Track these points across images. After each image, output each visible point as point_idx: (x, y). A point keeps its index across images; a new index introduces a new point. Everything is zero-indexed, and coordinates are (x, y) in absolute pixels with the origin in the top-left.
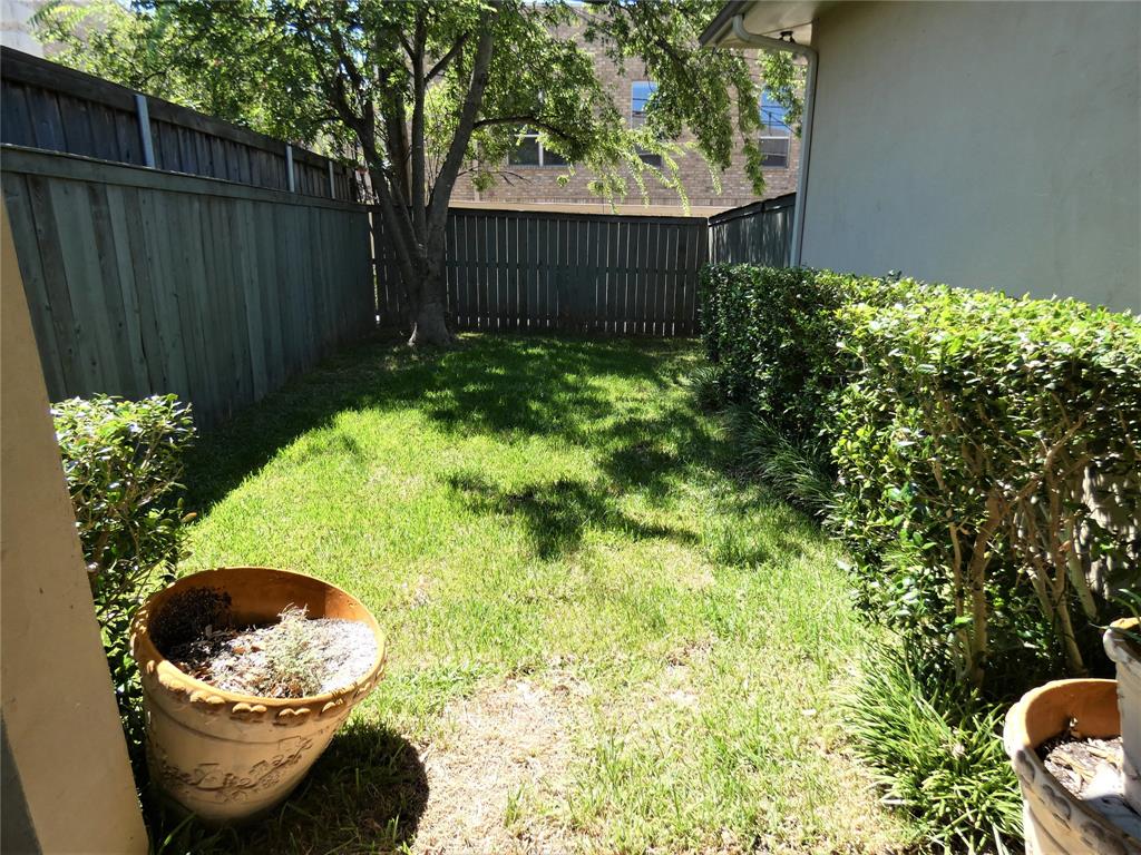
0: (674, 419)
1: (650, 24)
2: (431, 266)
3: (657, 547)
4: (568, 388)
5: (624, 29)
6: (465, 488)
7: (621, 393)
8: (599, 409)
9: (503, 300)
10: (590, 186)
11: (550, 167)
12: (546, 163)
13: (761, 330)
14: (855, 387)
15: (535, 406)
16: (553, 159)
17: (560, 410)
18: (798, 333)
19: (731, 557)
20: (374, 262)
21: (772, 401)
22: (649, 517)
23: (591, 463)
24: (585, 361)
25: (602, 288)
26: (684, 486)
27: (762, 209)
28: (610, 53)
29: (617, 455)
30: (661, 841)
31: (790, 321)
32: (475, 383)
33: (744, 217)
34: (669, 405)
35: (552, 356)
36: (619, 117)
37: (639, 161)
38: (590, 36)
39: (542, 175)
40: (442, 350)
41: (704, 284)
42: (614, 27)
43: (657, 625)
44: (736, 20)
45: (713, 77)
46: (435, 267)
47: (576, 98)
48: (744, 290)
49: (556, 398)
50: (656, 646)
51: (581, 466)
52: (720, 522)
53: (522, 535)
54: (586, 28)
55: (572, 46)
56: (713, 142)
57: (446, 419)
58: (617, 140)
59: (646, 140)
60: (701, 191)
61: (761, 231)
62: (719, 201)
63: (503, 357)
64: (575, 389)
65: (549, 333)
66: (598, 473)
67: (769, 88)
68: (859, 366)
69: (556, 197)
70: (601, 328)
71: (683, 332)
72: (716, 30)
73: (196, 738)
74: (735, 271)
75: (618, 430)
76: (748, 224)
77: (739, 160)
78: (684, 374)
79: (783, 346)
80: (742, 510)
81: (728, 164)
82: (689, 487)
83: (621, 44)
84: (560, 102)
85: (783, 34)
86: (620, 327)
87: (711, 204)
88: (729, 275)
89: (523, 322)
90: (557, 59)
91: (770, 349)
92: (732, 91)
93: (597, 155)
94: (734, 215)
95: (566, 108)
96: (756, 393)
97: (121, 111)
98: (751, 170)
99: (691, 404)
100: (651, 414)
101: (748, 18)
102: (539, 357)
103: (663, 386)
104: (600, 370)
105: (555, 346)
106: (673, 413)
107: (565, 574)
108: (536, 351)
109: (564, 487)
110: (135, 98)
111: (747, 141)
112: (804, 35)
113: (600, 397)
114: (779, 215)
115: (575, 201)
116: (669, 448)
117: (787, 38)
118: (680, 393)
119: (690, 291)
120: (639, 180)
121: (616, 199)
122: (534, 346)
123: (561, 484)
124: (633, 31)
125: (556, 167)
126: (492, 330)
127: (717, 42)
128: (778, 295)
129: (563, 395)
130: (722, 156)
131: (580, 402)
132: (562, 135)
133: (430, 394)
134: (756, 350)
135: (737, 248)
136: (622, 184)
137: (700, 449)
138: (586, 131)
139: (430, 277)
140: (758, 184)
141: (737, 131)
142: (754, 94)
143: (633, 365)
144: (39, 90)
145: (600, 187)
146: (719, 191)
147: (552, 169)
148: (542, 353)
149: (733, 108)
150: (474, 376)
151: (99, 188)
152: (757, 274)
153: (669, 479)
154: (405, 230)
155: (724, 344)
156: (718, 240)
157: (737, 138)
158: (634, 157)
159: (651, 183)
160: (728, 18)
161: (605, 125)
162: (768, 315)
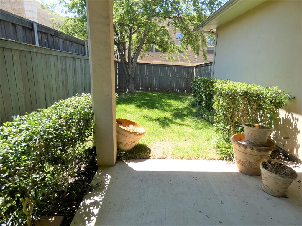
0: (186, 108)
1: (183, 24)
2: (132, 76)
3: (183, 127)
4: (163, 102)
5: (176, 24)
6: (146, 118)
7: (175, 104)
8: (170, 106)
9: (146, 84)
10: (167, 58)
11: (156, 52)
12: (155, 51)
13: (204, 90)
14: (216, 96)
15: (157, 105)
16: (157, 50)
17: (162, 106)
18: (211, 90)
19: (196, 128)
20: (118, 74)
21: (206, 103)
22: (182, 123)
23: (170, 115)
24: (166, 97)
25: (169, 81)
26: (188, 119)
27: (206, 65)
28: (173, 29)
29: (174, 114)
30: (185, 156)
31: (209, 88)
32: (143, 100)
33: (202, 66)
34: (185, 106)
35: (158, 96)
36: (174, 43)
37: (178, 52)
38: (168, 25)
39: (154, 54)
40: (134, 94)
41: (193, 81)
42: (174, 24)
43: (184, 136)
44: (201, 28)
45: (196, 36)
46: (133, 76)
47: (164, 39)
48: (201, 82)
49: (161, 104)
50: (184, 138)
51: (168, 115)
52: (194, 124)
53: (159, 124)
54: (167, 23)
55: (164, 27)
56: (196, 50)
57: (139, 106)
58: (174, 48)
59: (180, 48)
60: (193, 59)
61: (206, 70)
62: (197, 62)
63: (148, 96)
64: (165, 102)
65: (157, 91)
66: (171, 116)
67: (209, 37)
68: (217, 93)
69: (157, 60)
70: (169, 91)
71: (187, 92)
72: (197, 29)
73: (124, 136)
74: (199, 78)
75: (174, 110)
76: (203, 68)
77: (201, 53)
78: (188, 100)
79: (208, 92)
80: (199, 122)
81: (199, 55)
82: (189, 119)
83: (175, 27)
84: (161, 39)
85: (211, 30)
86: (173, 91)
87: (195, 62)
88: (198, 79)
89: (151, 89)
90: (161, 30)
91: (205, 93)
92: (200, 38)
93: (169, 51)
94: (200, 66)
95: (162, 41)
96: (203, 102)
97: (82, 45)
98: (204, 56)
99: (189, 106)
100: (181, 107)
101: (203, 28)
102: (156, 96)
103: (183, 102)
104: (170, 99)
105: (159, 94)
106: (186, 107)
107: (167, 129)
108: (155, 95)
109: (165, 118)
110: (85, 42)
111: (203, 49)
112: (215, 30)
113: (170, 104)
114: (210, 67)
115: (162, 61)
116: (185, 113)
117: (211, 31)
118: (187, 104)
119: (190, 83)
120: (178, 57)
121: (173, 61)
122: (154, 94)
123: (164, 118)
124: (178, 24)
125: (157, 52)
126: (143, 90)
127: (197, 31)
128: (207, 83)
129: (162, 103)
130: (197, 53)
131: (166, 105)
132: (161, 47)
133: (134, 102)
134: (203, 94)
135: (200, 73)
136: (174, 58)
137: (191, 113)
138: (167, 46)
139: (132, 78)
140: (206, 59)
141: (201, 47)
142: (205, 39)
143: (176, 98)
144: (73, 42)
145: (169, 58)
146: (197, 60)
147: (157, 53)
148: (156, 95)
149: (200, 43)
150: (142, 99)
151: (81, 59)
152: (203, 79)
153: (185, 118)
154: (126, 67)
155: (197, 93)
156: (196, 72)
157: (201, 49)
158: (177, 52)
159: (181, 58)
160: (199, 27)
161: (171, 45)
162: (205, 87)
